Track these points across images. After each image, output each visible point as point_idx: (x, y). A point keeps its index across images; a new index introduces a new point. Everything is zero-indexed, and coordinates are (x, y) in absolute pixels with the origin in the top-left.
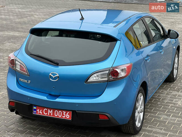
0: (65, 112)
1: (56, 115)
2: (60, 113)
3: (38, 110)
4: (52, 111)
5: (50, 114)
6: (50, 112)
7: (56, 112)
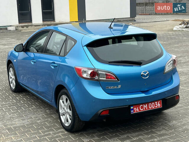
0: (157, 103)
1: (150, 107)
2: (153, 104)
3: (135, 109)
4: (146, 105)
5: (145, 108)
6: (145, 106)
7: (150, 105)
